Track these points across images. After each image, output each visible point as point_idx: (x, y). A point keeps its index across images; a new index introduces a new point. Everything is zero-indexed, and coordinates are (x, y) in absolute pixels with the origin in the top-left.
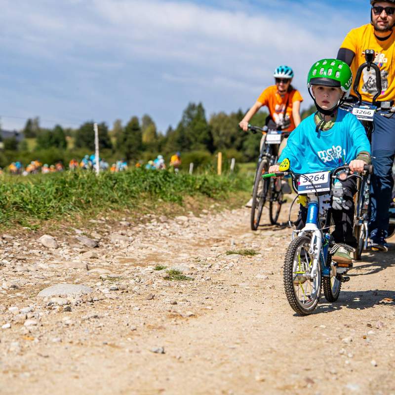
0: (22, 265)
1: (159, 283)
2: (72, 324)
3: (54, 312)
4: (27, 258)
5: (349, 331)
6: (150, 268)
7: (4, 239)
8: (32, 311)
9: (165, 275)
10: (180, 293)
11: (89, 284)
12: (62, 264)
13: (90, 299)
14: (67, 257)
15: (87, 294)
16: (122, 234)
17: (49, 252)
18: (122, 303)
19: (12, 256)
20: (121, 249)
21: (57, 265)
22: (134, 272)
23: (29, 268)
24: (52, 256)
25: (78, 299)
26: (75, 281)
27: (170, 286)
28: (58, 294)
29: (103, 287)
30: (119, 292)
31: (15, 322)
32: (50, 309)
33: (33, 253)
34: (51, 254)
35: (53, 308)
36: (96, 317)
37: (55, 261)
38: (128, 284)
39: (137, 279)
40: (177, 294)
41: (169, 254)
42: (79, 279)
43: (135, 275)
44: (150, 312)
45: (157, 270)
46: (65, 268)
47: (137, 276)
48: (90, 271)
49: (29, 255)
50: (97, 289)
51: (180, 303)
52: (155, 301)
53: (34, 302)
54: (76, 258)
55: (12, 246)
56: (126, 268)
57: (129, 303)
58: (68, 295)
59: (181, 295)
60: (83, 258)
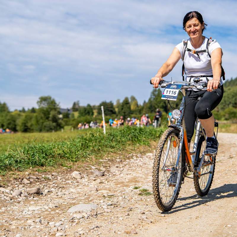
0: (61, 191)
1: (135, 198)
2: (83, 233)
3: (74, 224)
4: (64, 186)
6: (131, 188)
7: (53, 175)
8: (62, 225)
9: (139, 192)
10: (147, 205)
11: (97, 201)
12: (84, 188)
13: (95, 214)
14: (87, 183)
15: (94, 210)
16: (117, 167)
17: (77, 181)
18: (113, 215)
19: (57, 186)
20: (116, 176)
21: (81, 189)
22: (122, 191)
23: (65, 193)
24: (79, 184)
25: (89, 213)
26: (90, 199)
27: (141, 200)
28: (78, 211)
29: (104, 203)
30: (112, 207)
31: (50, 234)
32: (73, 222)
33: (68, 183)
34: (78, 182)
35: (74, 221)
36: (97, 227)
37: (80, 187)
38: (118, 200)
39: (123, 197)
40: (145, 206)
41: (142, 177)
42: (91, 198)
43: (123, 193)
44: (129, 221)
45: (135, 189)
46: (85, 191)
47: (124, 194)
48: (98, 192)
49: (66, 184)
50: (100, 206)
51: (146, 213)
52: (132, 212)
53: (65, 216)
54: (91, 184)
55: (57, 179)
56: (118, 188)
57: (117, 214)
58: (84, 211)
59: (147, 207)
60: (95, 183)
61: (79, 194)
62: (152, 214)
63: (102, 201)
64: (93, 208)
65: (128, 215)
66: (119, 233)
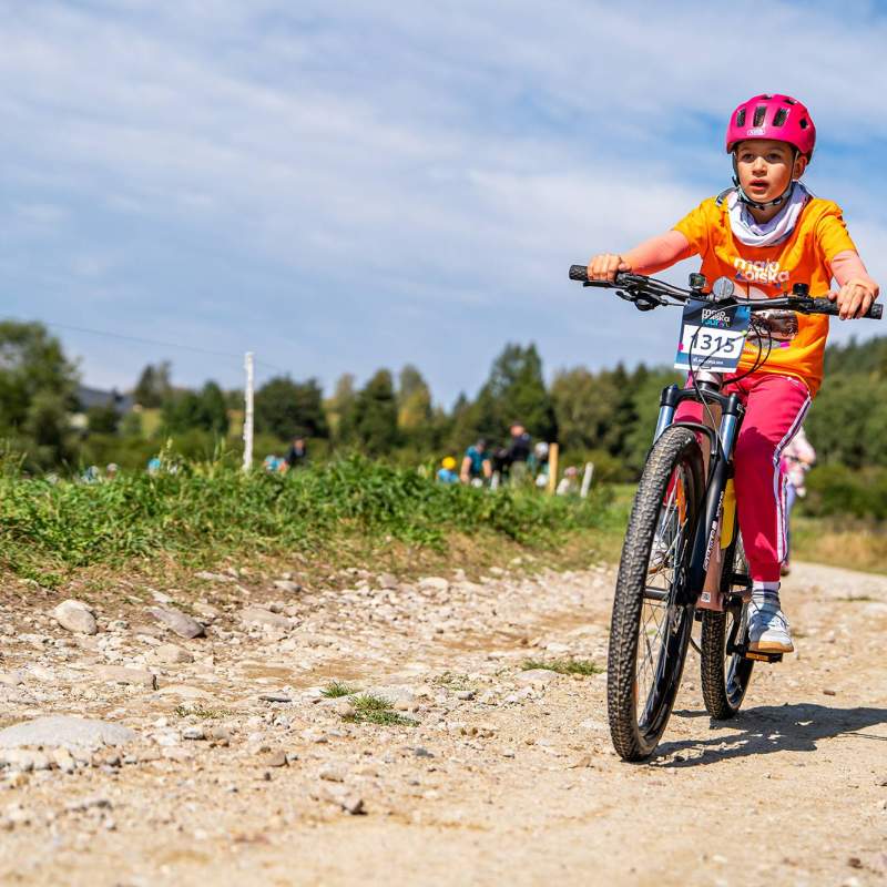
5: (793, 874)
6: (315, 692)
9: (346, 709)
10: (366, 753)
12: (94, 671)
13: (111, 759)
14: (113, 656)
15: (115, 746)
16: (273, 610)
17: (70, 641)
20: (261, 645)
21: (79, 674)
24: (77, 652)
25: (86, 754)
26: (110, 715)
28: (38, 742)
29: (168, 729)
30: (205, 744)
33: (28, 643)
34: (74, 646)
36: (103, 804)
37: (78, 665)
38: (238, 725)
39: (268, 717)
40: (357, 756)
42: (120, 710)
45: (330, 695)
46: (97, 682)
48: (158, 692)
49: (17, 645)
50: (145, 733)
51: (352, 779)
52: (290, 771)
54: (136, 659)
56: (256, 688)
57: (218, 772)
58: (66, 745)
59: (366, 758)
60: (156, 660)
61: (66, 691)
62: (379, 783)
63: (162, 722)
64: (110, 740)
65: (268, 777)
66: (200, 834)
